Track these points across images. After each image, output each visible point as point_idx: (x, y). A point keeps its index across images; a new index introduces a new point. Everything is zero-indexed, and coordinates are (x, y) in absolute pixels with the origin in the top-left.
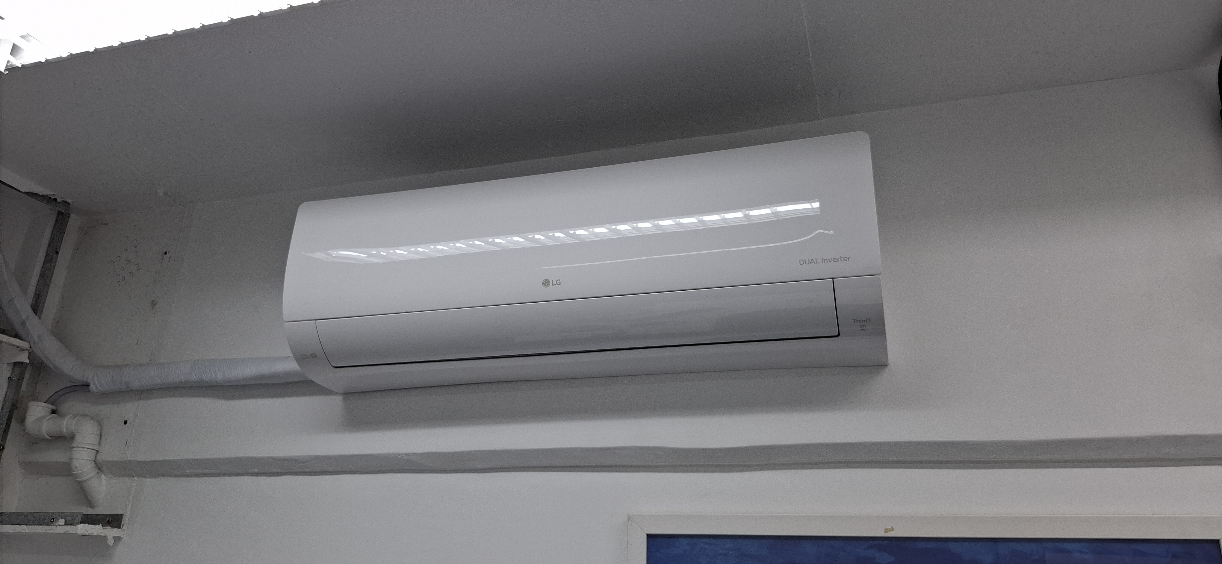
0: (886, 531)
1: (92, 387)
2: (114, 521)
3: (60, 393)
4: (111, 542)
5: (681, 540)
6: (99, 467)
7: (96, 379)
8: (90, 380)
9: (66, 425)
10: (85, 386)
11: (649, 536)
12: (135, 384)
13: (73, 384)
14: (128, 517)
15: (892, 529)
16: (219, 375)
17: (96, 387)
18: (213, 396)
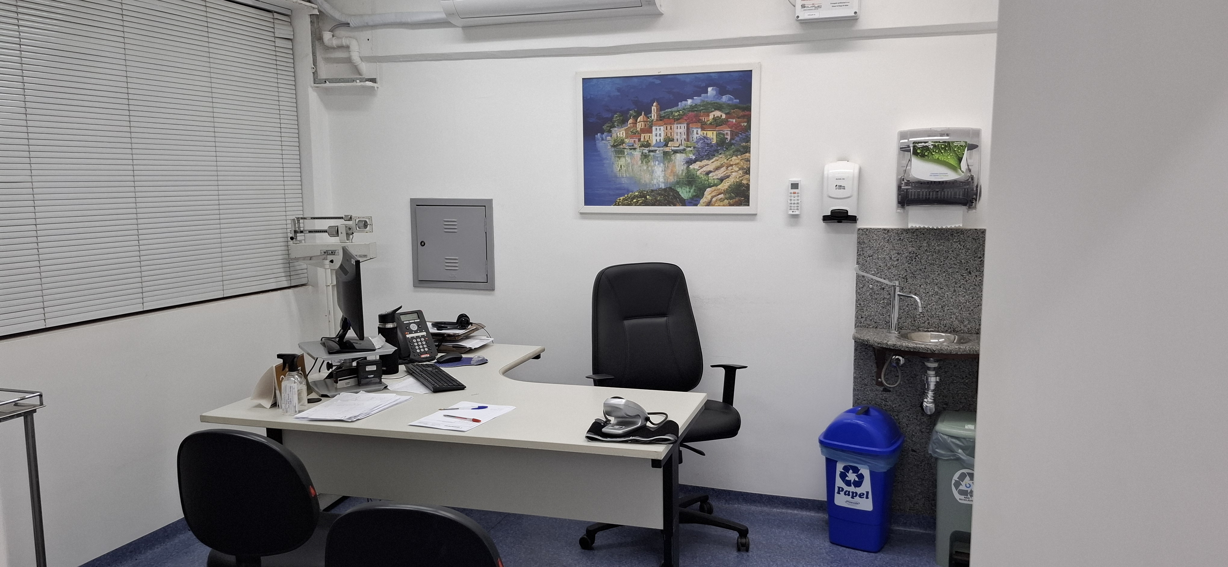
0: (659, 73)
1: (351, 24)
2: (374, 80)
3: (335, 27)
4: (376, 88)
5: (594, 80)
6: (362, 59)
7: (352, 20)
8: (349, 22)
9: (345, 42)
10: (347, 24)
11: (583, 79)
12: (371, 23)
13: (339, 23)
14: (379, 79)
15: (660, 72)
16: (409, 20)
17: (353, 25)
18: (406, 28)
